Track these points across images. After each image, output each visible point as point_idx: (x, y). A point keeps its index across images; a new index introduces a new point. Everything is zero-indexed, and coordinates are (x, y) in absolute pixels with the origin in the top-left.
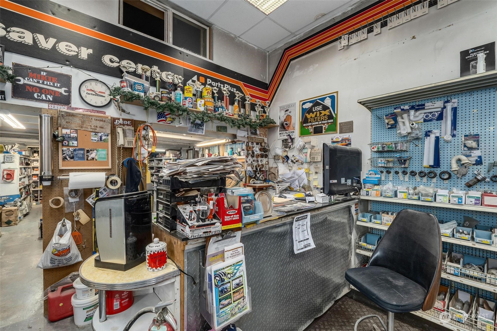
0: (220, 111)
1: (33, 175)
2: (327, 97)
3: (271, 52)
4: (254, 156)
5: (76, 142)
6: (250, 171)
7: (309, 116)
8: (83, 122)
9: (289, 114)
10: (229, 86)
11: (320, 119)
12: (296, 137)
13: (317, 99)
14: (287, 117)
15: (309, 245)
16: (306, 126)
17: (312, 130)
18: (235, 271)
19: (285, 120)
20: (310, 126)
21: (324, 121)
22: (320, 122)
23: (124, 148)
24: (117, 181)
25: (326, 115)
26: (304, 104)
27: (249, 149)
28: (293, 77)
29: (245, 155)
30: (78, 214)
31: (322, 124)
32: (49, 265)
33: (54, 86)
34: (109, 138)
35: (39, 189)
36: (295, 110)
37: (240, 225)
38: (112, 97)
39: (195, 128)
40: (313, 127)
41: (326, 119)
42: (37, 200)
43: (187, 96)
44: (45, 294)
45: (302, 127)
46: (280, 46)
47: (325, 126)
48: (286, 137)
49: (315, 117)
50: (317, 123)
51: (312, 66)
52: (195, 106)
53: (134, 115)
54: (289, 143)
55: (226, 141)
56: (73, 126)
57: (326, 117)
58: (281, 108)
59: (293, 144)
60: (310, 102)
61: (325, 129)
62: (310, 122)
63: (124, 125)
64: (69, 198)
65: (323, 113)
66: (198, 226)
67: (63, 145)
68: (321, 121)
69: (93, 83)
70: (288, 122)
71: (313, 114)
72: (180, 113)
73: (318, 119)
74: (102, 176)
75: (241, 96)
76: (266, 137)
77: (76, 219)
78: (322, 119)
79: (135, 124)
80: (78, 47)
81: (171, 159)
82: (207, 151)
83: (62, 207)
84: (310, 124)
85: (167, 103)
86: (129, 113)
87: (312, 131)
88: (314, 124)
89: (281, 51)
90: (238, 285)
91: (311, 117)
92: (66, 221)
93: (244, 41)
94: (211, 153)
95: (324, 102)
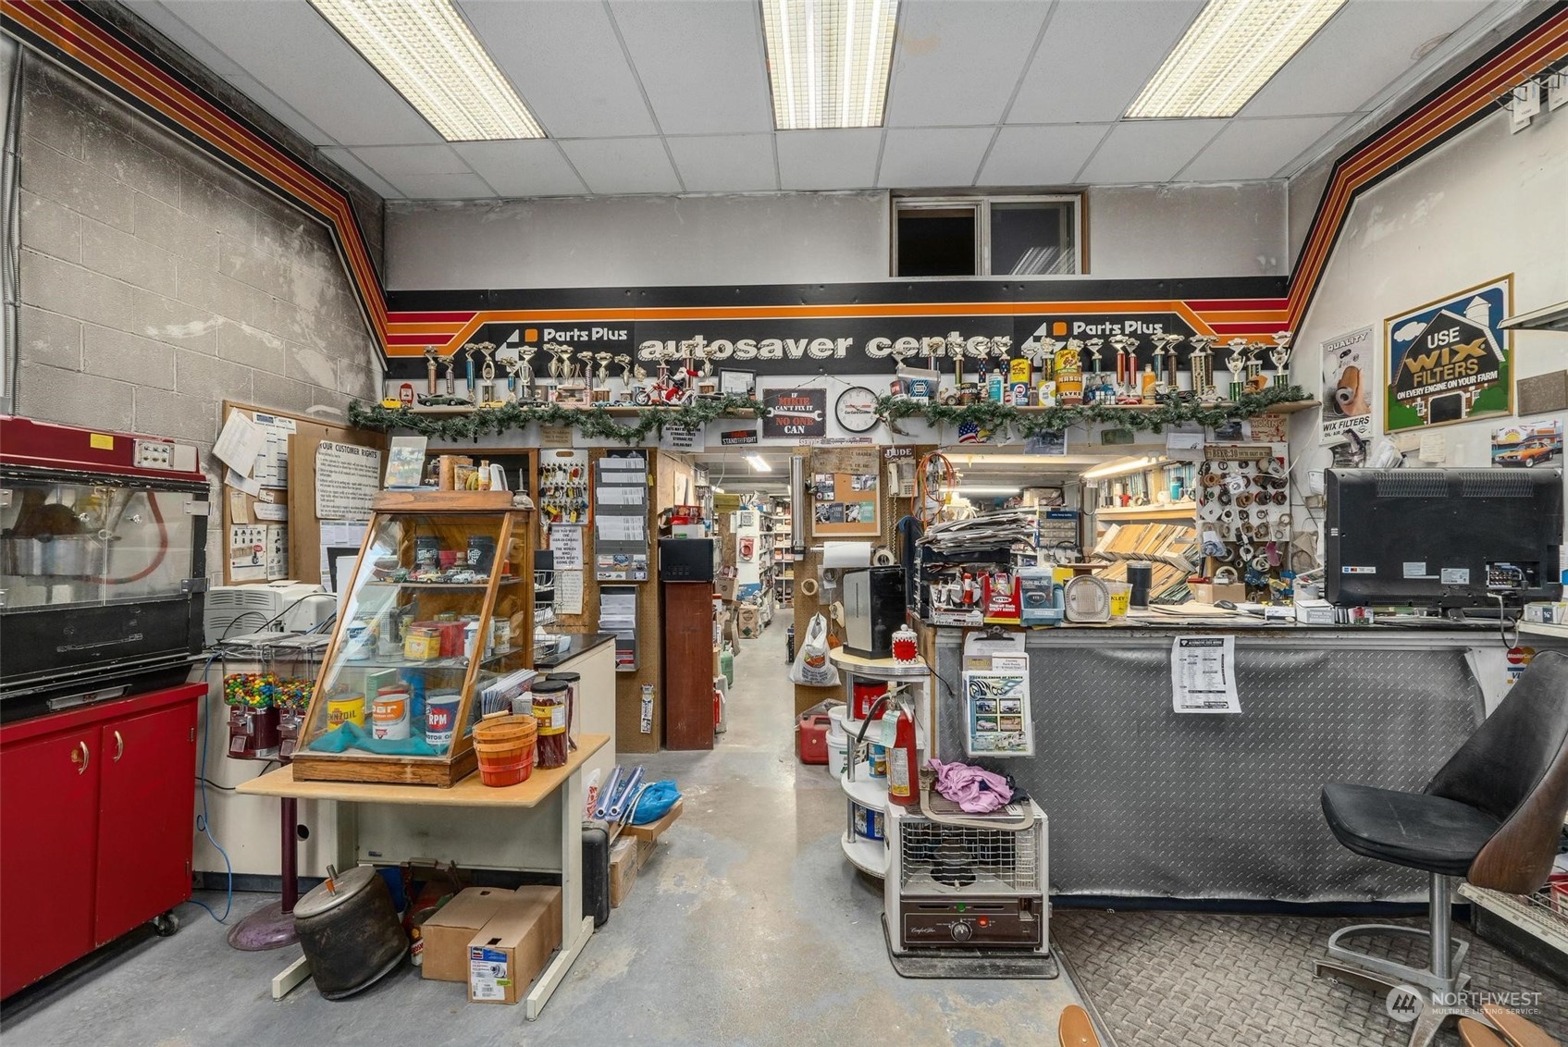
0: (1098, 398)
1: (776, 549)
2: (1474, 297)
3: (1297, 178)
4: (1230, 501)
5: (832, 494)
6: (1214, 545)
7: (1414, 366)
8: (841, 461)
9: (1352, 364)
10: (1139, 323)
11: (1453, 373)
12: (1374, 435)
13: (1441, 309)
14: (1347, 375)
15: (1224, 705)
16: (1406, 399)
17: (1424, 410)
18: (1007, 688)
19: (1340, 386)
20: (1419, 399)
21: (1467, 379)
22: (1454, 384)
23: (899, 499)
24: (887, 559)
25: (1473, 357)
26: (1397, 327)
27: (1207, 483)
28: (1363, 247)
29: (1198, 500)
30: (835, 609)
31: (1459, 388)
32: (801, 679)
33: (806, 411)
34: (878, 481)
35: (784, 578)
36: (1370, 350)
37: (1016, 621)
38: (877, 416)
39: (1043, 443)
40: (1430, 399)
41: (1472, 369)
42: (781, 601)
43: (1015, 381)
44: (797, 722)
45: (1393, 404)
46: (1323, 154)
47: (1468, 395)
48: (1343, 439)
49: (1436, 366)
50: (1442, 386)
51: (1423, 201)
52: (1034, 399)
53: (917, 436)
54: (1353, 455)
55: (1149, 461)
56: (829, 468)
57: (1472, 363)
58: (1329, 349)
59: (1365, 459)
60: (1419, 319)
61: (1469, 405)
62: (1420, 385)
63: (899, 457)
64: (825, 582)
65: (1463, 350)
66: (945, 610)
67: (816, 500)
68: (1454, 379)
69: (854, 393)
70: (1348, 391)
71: (1428, 357)
72: (998, 421)
73: (1446, 372)
74: (864, 549)
75: (1176, 342)
76: (1282, 441)
77: (833, 616)
78: (1460, 373)
79: (917, 452)
80: (834, 340)
81: (1034, 513)
82: (1117, 489)
83: (816, 596)
84: (1419, 391)
85: (969, 408)
86: (907, 434)
87: (1426, 413)
88: (1432, 389)
89: (1326, 170)
90: (1011, 710)
91: (1423, 369)
92: (821, 617)
93: (1188, 186)
94: (1130, 493)
95: (1464, 316)
